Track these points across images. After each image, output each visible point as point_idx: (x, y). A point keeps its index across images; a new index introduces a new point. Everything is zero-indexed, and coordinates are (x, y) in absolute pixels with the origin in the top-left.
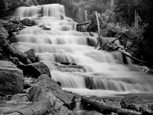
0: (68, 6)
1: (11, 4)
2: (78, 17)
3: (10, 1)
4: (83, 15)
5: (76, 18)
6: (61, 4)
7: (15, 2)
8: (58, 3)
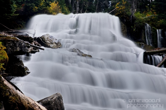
0: (126, 18)
1: (22, 8)
2: (143, 39)
3: (22, 3)
4: (154, 36)
5: (140, 42)
6: (113, 14)
7: (30, 4)
8: (108, 12)
